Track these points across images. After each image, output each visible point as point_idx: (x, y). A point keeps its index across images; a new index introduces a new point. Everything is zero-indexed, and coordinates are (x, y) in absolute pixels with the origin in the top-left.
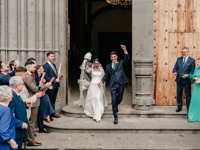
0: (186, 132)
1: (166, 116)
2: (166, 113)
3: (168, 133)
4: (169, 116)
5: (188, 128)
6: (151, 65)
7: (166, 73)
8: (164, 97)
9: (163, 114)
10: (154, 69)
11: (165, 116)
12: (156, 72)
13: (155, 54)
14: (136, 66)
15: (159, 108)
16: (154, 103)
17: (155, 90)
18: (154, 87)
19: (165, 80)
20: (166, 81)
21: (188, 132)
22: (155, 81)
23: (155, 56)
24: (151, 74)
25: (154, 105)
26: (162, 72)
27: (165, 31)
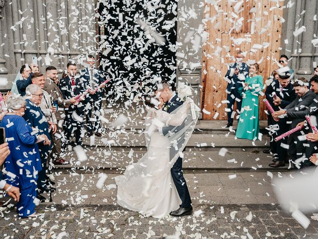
0: (234, 149)
1: (215, 132)
2: (214, 129)
3: (214, 151)
4: (218, 131)
5: (238, 145)
6: (199, 72)
7: (216, 82)
8: (214, 110)
9: (211, 130)
10: (203, 77)
11: (213, 131)
12: (205, 81)
13: (204, 60)
14: (182, 73)
15: (206, 123)
16: (201, 118)
17: (203, 102)
18: (201, 98)
19: (215, 91)
20: (217, 91)
21: (237, 149)
22: (203, 92)
23: (204, 61)
24: (199, 82)
25: (201, 119)
26: (212, 81)
27: (217, 31)
